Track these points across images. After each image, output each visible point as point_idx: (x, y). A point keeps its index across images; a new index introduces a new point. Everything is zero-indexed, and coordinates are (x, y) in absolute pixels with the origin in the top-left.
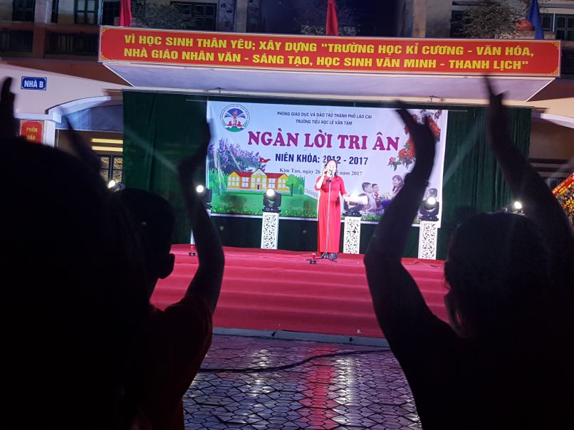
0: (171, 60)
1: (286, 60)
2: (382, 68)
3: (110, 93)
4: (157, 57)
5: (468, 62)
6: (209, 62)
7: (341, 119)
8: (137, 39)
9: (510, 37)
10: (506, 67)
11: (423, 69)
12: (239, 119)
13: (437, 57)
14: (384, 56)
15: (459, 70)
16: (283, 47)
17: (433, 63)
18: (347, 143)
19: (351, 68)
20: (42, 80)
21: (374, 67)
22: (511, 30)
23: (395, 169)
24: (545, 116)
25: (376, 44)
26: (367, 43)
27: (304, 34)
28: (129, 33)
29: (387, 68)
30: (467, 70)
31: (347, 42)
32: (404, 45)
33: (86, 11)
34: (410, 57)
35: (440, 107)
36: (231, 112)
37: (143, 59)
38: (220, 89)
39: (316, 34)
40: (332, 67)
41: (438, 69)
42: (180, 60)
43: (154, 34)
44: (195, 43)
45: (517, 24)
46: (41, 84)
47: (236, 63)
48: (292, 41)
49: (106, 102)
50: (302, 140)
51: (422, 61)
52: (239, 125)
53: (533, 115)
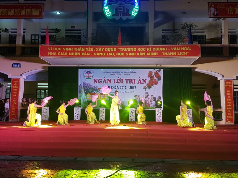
0: (65, 56)
1: (106, 54)
2: (139, 56)
3: (44, 67)
4: (60, 55)
5: (169, 53)
6: (79, 56)
7: (126, 73)
8: (53, 49)
9: (183, 44)
10: (182, 54)
11: (153, 56)
12: (90, 75)
13: (158, 51)
14: (140, 52)
15: (166, 56)
16: (104, 50)
17: (157, 54)
18: (128, 81)
19: (128, 56)
20: (19, 64)
21: (136, 56)
22: (183, 41)
23: (146, 90)
24: (196, 70)
25: (137, 48)
26: (134, 47)
27: (112, 45)
28: (50, 47)
29: (141, 56)
30: (169, 56)
31: (127, 47)
32: (146, 48)
33: (35, 39)
34: (149, 52)
35: (160, 68)
36: (87, 72)
37: (55, 56)
38: (83, 64)
39: (116, 45)
40: (122, 56)
41: (159, 56)
42: (68, 56)
43: (59, 47)
44: (74, 49)
45: (185, 39)
46: (19, 65)
47: (88, 56)
48: (108, 47)
49: (42, 71)
50: (112, 81)
51: (153, 53)
52: (90, 77)
53: (192, 70)
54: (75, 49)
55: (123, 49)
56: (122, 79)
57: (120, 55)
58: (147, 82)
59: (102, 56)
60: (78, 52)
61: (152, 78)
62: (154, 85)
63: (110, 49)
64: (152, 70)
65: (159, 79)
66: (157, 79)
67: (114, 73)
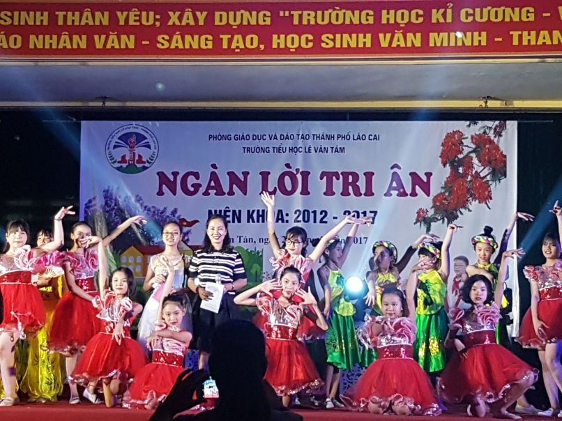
0: (11, 51)
7: (325, 143)
11: (464, 49)
13: (488, 27)
14: (392, 28)
15: (529, 48)
16: (210, 19)
17: (481, 38)
21: (376, 48)
25: (378, 8)
31: (324, 7)
32: (428, 7)
34: (439, 28)
35: (502, 116)
38: (104, 99)
40: (299, 50)
41: (491, 47)
42: (25, 50)
44: (53, 18)
47: (127, 51)
48: (227, 8)
50: (254, 182)
51: (460, 35)
52: (140, 160)
54: (61, 14)
55: (309, 17)
56: (305, 175)
57: (293, 47)
58: (435, 189)
59: (200, 51)
60: (74, 30)
61: (461, 170)
62: (474, 205)
63: (238, 14)
64: (461, 125)
65: (499, 172)
66: (486, 171)
67: (262, 144)
